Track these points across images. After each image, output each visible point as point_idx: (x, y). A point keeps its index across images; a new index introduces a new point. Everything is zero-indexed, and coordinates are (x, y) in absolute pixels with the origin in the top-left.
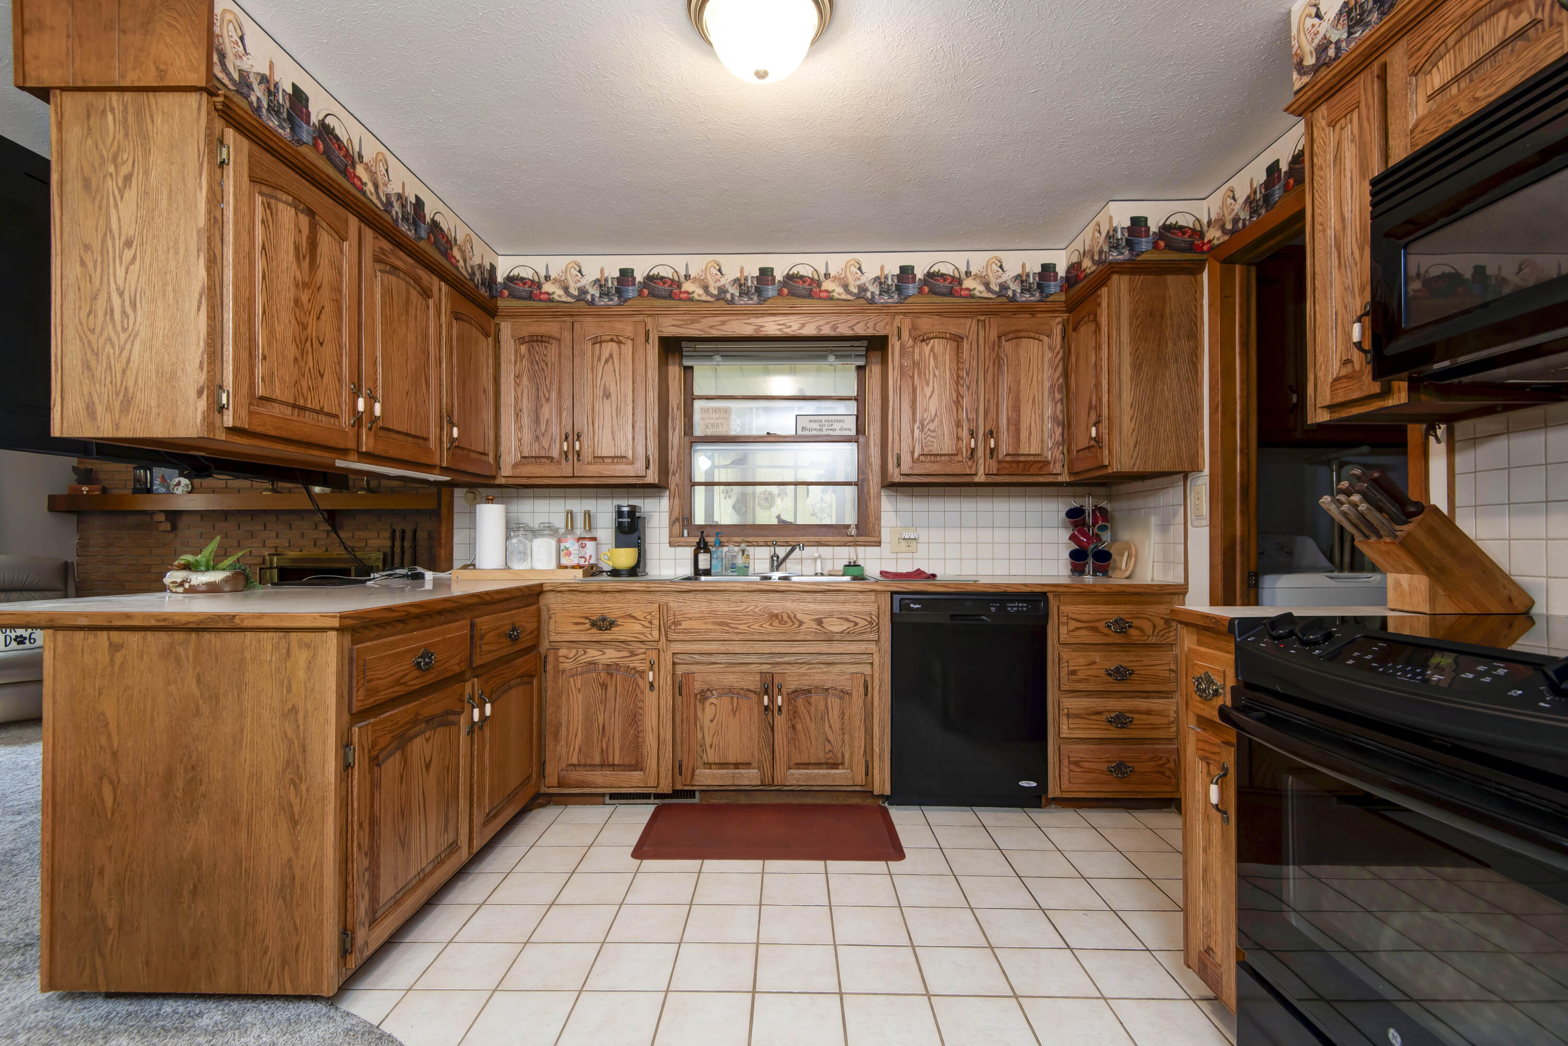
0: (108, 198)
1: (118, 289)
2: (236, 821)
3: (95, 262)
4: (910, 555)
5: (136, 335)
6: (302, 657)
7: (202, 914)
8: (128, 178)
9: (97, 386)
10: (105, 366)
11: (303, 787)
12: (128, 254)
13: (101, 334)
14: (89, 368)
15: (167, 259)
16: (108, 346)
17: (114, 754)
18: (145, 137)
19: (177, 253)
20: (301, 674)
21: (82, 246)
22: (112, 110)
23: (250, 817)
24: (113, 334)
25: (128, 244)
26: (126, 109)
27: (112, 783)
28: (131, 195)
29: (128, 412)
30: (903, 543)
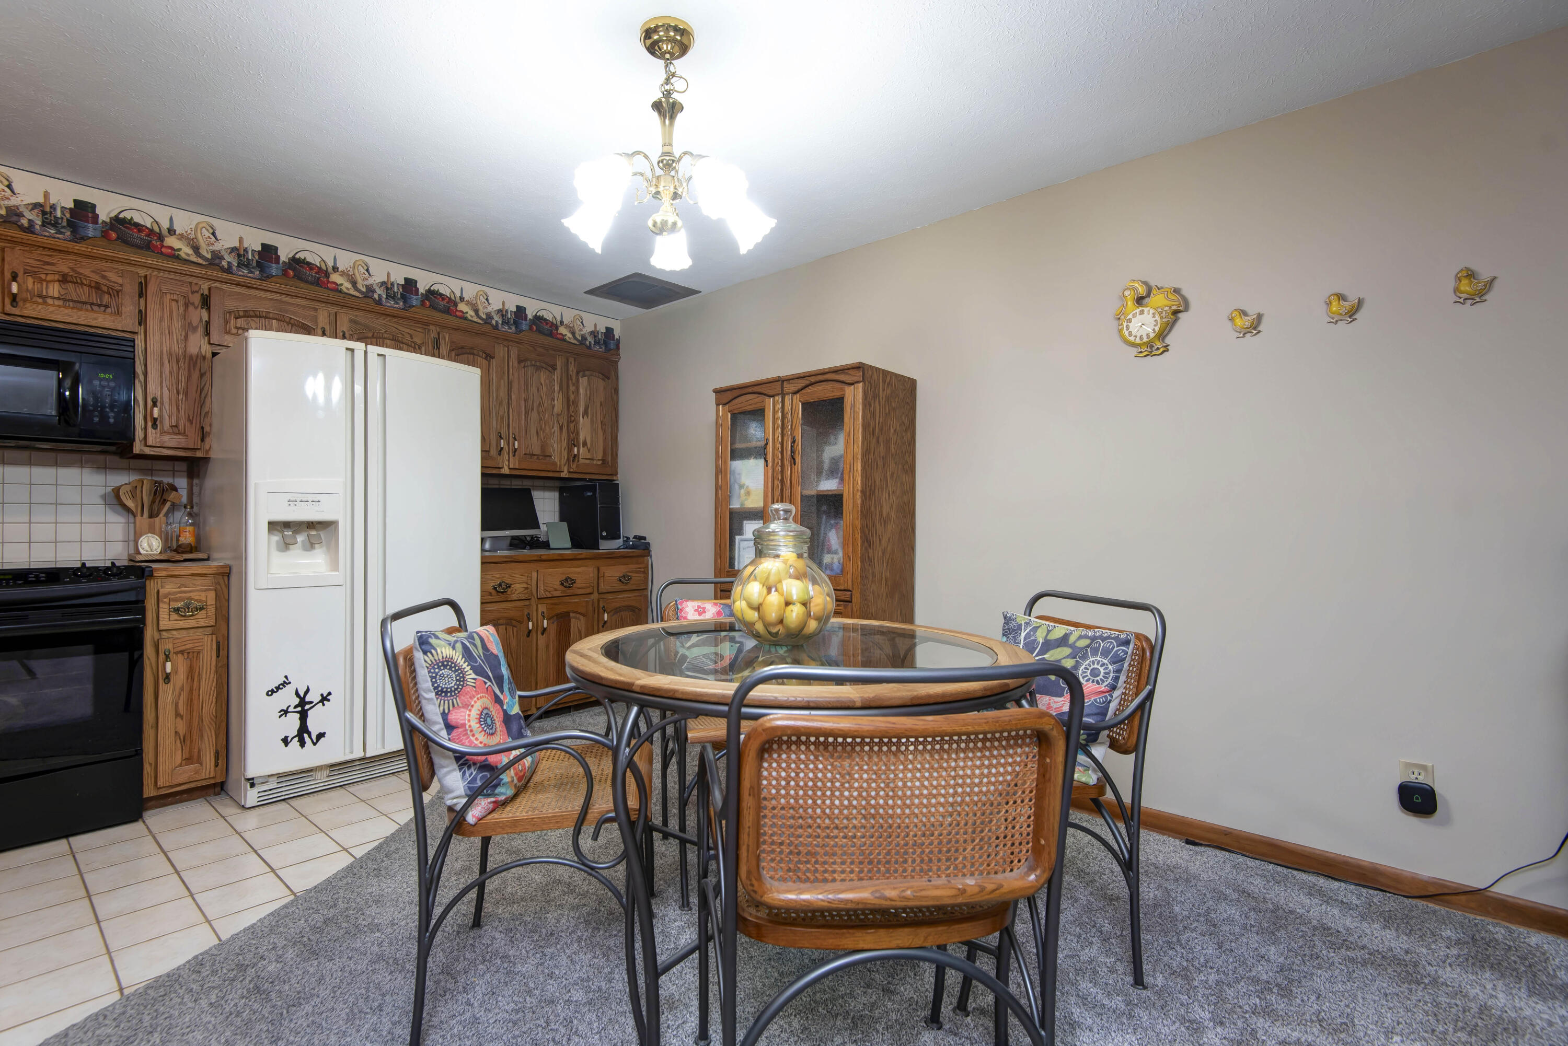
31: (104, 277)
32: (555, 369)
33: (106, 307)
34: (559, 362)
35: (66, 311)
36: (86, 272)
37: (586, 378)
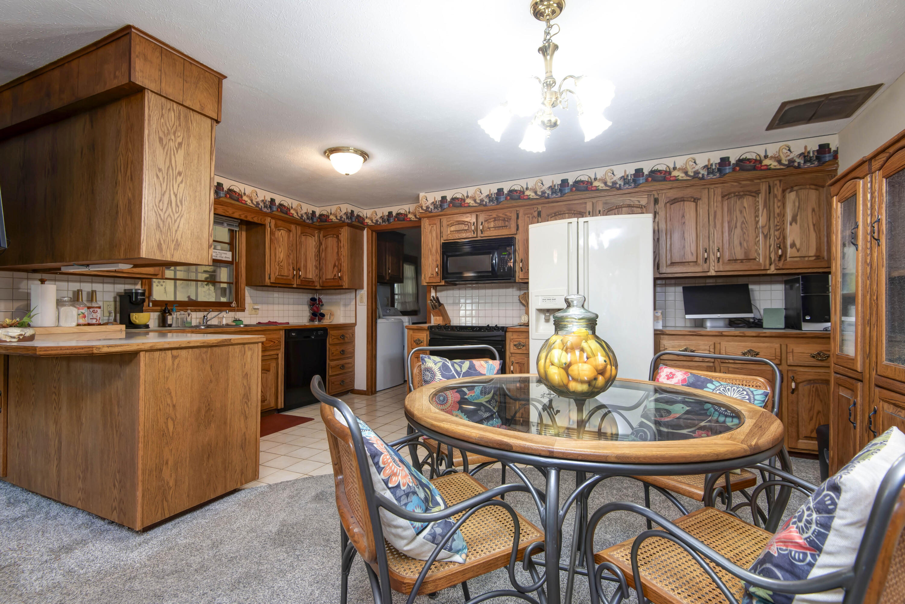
0: (171, 150)
1: (174, 193)
2: (225, 423)
3: (164, 178)
4: (255, 316)
5: (182, 216)
6: (249, 353)
7: (212, 465)
8: (180, 144)
9: (163, 236)
10: (167, 227)
11: (249, 404)
12: (179, 179)
13: (165, 212)
14: (159, 227)
15: (196, 186)
16: (169, 219)
17: (174, 406)
18: (188, 129)
19: (201, 184)
20: (249, 360)
21: (157, 170)
22: (174, 110)
23: (231, 419)
24: (171, 214)
25: (180, 174)
26: (180, 113)
27: (172, 419)
28: (181, 152)
29: (178, 250)
30: (253, 311)
31: (506, 215)
32: (758, 194)
33: (507, 226)
34: (764, 188)
35: (495, 231)
36: (501, 215)
37: (794, 193)
